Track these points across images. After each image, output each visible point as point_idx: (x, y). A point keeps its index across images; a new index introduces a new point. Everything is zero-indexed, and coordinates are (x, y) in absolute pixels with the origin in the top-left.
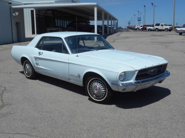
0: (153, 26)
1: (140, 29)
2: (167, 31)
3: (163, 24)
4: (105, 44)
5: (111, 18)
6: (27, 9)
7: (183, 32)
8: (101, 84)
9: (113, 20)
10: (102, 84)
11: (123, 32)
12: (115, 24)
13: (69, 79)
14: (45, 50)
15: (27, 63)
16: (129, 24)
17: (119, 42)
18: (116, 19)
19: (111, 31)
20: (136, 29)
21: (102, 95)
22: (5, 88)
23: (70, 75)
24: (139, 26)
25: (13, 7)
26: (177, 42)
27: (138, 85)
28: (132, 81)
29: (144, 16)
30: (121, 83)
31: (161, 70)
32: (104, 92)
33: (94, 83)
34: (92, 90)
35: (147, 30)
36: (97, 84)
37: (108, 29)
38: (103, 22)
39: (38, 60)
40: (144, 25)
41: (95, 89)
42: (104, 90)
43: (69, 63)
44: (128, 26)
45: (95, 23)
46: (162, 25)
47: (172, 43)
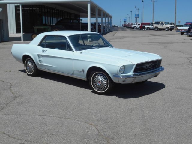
0: (152, 24)
1: (138, 27)
2: (168, 30)
3: (163, 22)
4: (105, 42)
5: (105, 15)
6: (10, 4)
7: (185, 31)
8: (103, 77)
9: (107, 17)
10: (105, 77)
11: (119, 31)
12: (109, 22)
13: (73, 74)
14: (48, 48)
15: (29, 61)
16: (125, 21)
17: (115, 42)
18: (110, 17)
19: (105, 30)
20: (133, 28)
21: (105, 87)
22: (11, 84)
23: (74, 71)
24: (137, 24)
26: (178, 42)
27: (135, 77)
28: (131, 73)
29: (142, 13)
30: (121, 75)
31: (156, 65)
32: (106, 84)
33: (97, 76)
34: (95, 83)
35: (146, 29)
36: (100, 77)
37: (102, 28)
38: (97, 20)
39: (42, 57)
40: (142, 23)
41: (98, 82)
42: (106, 83)
43: (73, 59)
44: (124, 24)
45: (89, 20)
46: (162, 24)
47: (171, 43)
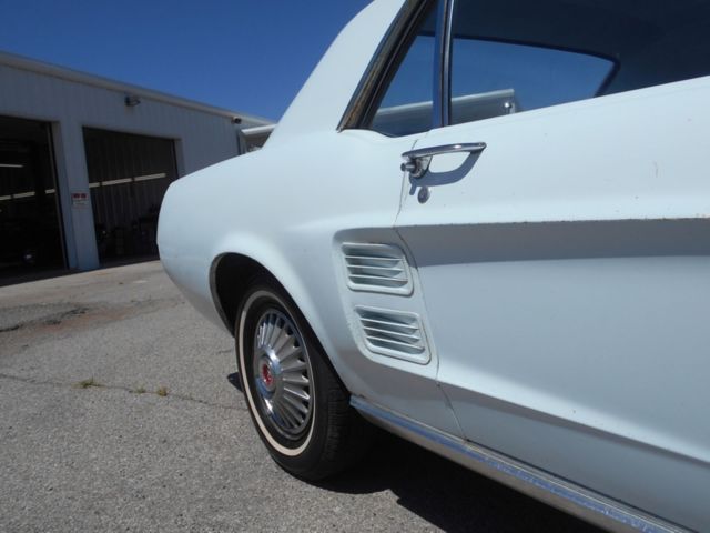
15: (271, 312)
25: (245, 131)
39: (402, 266)
